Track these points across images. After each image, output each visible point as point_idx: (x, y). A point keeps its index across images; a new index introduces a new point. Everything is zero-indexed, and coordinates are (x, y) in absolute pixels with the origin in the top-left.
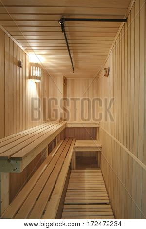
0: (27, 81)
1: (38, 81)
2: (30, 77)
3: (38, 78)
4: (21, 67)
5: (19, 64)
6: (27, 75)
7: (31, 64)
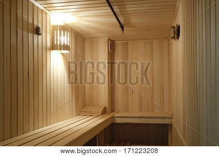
0: (48, 52)
1: (65, 52)
2: (53, 47)
3: (66, 47)
4: (40, 35)
5: (37, 31)
6: (49, 44)
7: (55, 28)
